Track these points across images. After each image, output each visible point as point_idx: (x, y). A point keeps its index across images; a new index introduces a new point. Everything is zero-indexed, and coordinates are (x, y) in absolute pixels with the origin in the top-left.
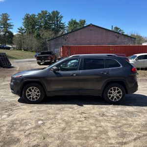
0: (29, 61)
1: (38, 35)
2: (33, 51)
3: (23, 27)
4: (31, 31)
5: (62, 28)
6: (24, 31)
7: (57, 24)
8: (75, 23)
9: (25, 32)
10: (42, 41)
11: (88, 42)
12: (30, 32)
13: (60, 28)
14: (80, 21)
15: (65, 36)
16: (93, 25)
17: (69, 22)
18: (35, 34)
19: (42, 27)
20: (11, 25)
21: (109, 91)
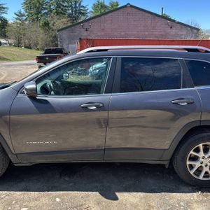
0: (27, 65)
1: (46, 24)
2: (38, 49)
3: (23, 11)
4: (35, 17)
5: (83, 14)
6: (24, 18)
7: (76, 7)
8: (103, 6)
9: (26, 20)
10: (52, 33)
11: (123, 34)
12: (33, 20)
13: (80, 13)
14: (110, 4)
15: (86, 24)
16: (132, 6)
17: (94, 5)
18: (42, 22)
19: (51, 11)
20: (4, 8)
21: (192, 152)
